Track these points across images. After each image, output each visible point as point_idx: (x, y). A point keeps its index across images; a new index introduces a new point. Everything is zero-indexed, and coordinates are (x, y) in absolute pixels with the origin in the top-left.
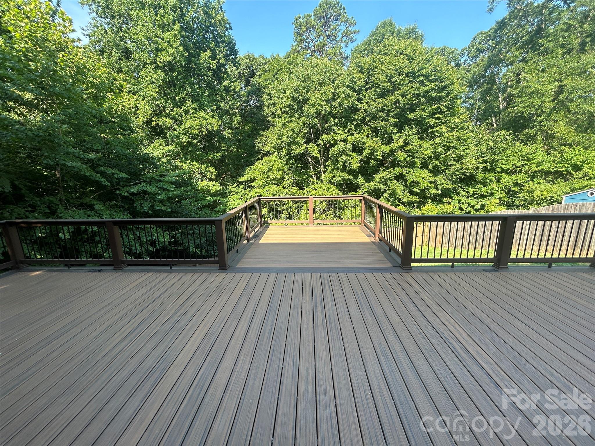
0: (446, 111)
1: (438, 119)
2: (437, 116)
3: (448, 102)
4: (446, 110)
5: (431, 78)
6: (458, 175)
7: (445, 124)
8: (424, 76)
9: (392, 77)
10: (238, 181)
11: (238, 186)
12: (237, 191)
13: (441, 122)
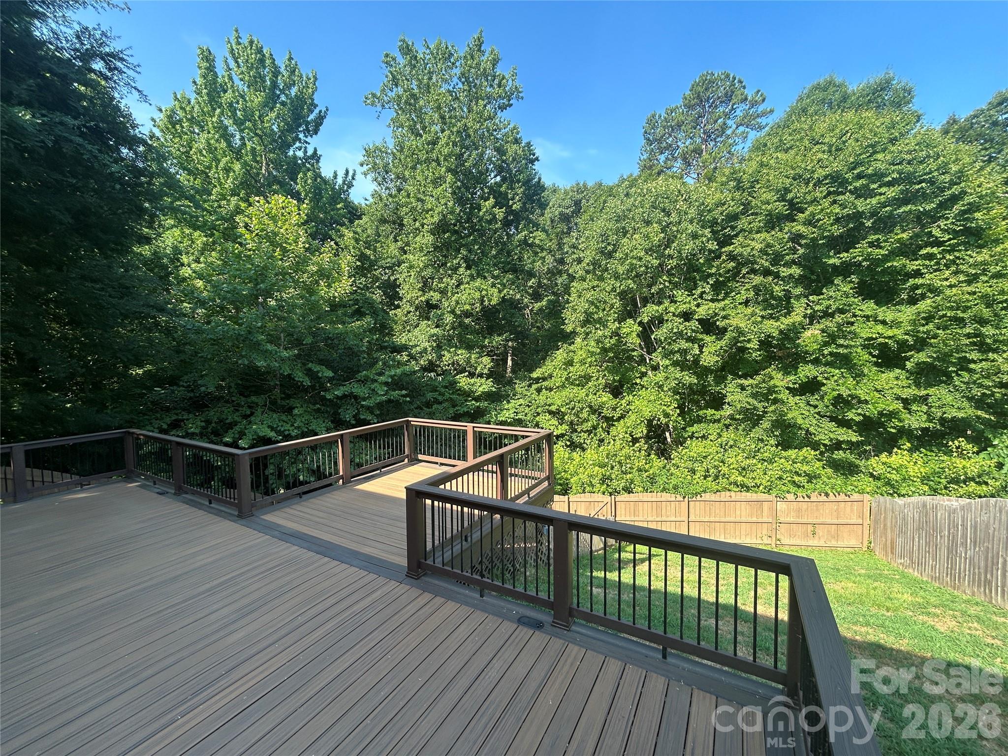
0: (950, 240)
1: (930, 257)
2: (924, 252)
3: (950, 221)
4: (947, 237)
5: (887, 179)
6: (988, 388)
7: (953, 268)
8: (869, 177)
9: (787, 190)
10: (531, 378)
11: (530, 386)
12: (525, 392)
13: (938, 263)
